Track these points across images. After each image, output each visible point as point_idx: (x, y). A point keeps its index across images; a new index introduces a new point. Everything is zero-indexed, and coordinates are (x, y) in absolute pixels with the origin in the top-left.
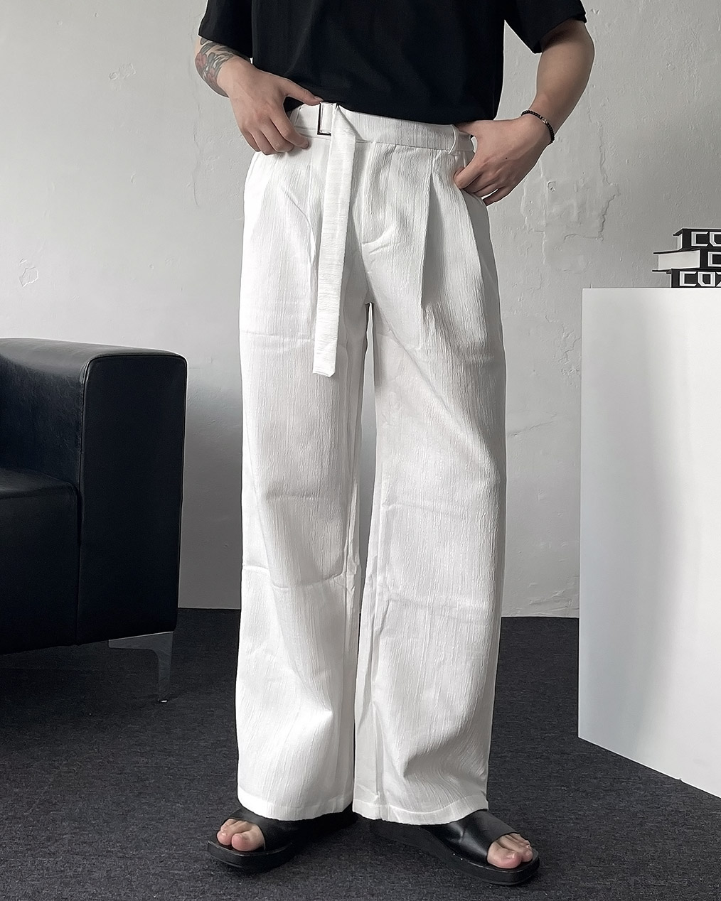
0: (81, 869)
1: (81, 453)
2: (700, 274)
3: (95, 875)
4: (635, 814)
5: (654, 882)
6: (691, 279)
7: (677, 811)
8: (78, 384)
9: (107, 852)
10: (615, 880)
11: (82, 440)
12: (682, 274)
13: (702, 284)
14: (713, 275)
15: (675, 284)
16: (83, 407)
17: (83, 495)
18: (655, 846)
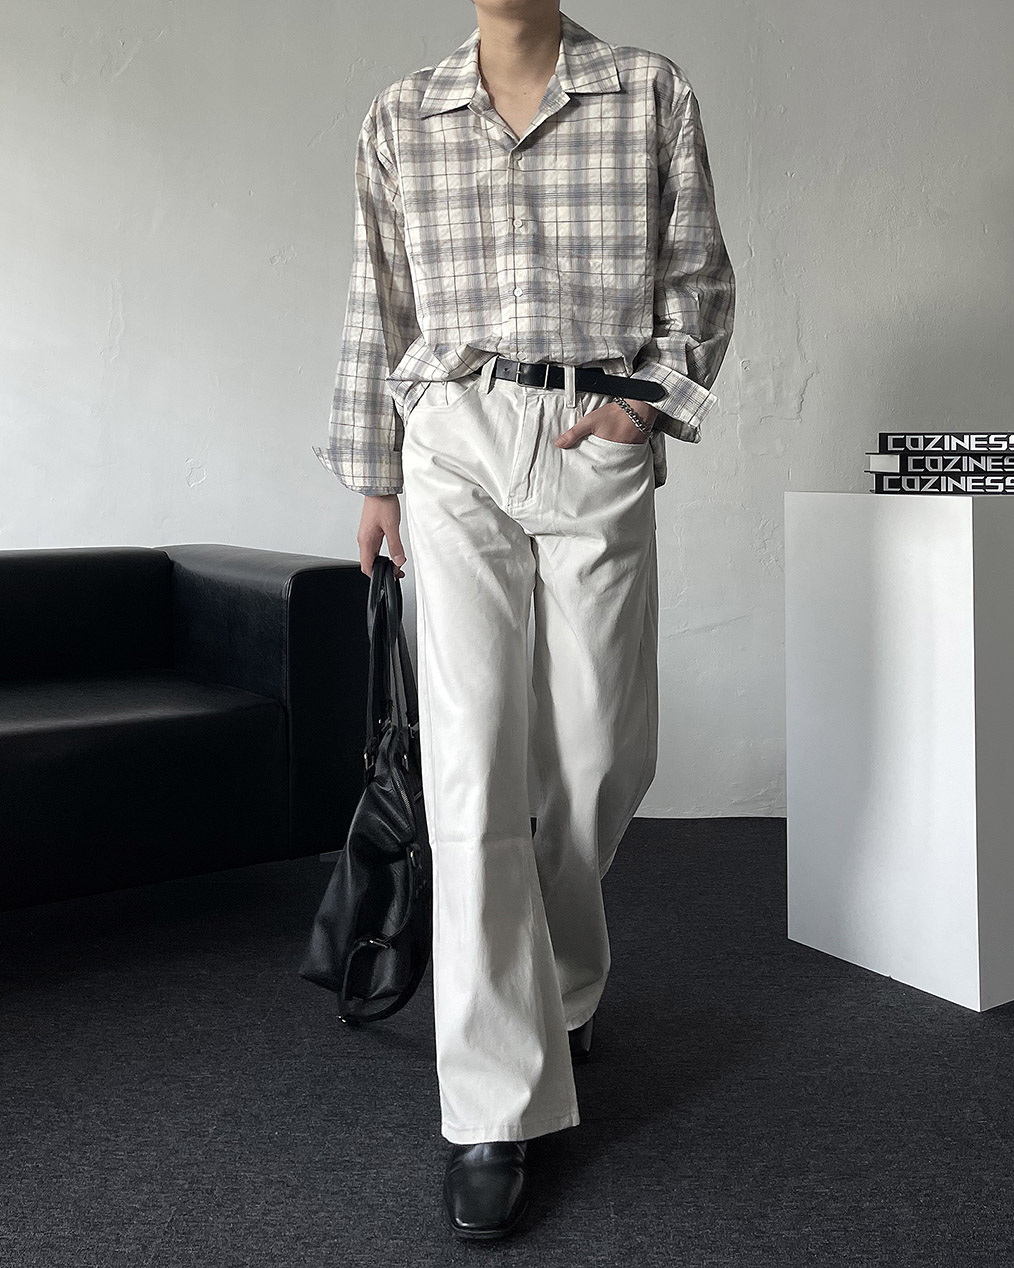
0: (326, 1069)
1: (285, 669)
2: (904, 479)
3: (341, 1074)
4: (846, 1010)
5: (867, 1071)
6: (896, 485)
7: (888, 1007)
8: (281, 600)
9: (348, 1053)
10: (829, 1070)
11: (286, 657)
12: (886, 479)
13: (907, 489)
14: (917, 480)
15: (879, 490)
16: (286, 624)
17: (290, 713)
18: (867, 1039)
